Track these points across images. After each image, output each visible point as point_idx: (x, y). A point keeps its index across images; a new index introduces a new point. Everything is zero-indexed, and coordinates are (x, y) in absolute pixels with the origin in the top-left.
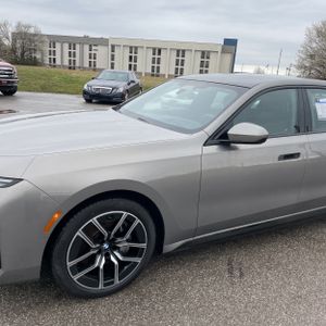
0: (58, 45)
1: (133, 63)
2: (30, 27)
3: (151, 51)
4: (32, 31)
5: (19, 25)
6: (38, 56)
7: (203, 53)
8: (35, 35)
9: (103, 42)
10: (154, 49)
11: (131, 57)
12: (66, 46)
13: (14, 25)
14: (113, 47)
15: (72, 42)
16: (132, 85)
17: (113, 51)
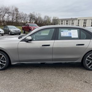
0: (63, 21)
2: (56, 17)
4: (57, 18)
9: (76, 19)
11: (84, 23)
12: (66, 21)
17: (79, 21)
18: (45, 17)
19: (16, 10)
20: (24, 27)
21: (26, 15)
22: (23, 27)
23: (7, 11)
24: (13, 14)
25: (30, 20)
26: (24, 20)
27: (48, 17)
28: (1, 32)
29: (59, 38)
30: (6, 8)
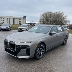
7: (19, 19)
16: (10, 27)
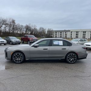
0: (57, 33)
1: (77, 36)
3: (82, 32)
4: (51, 30)
5: (48, 29)
6: (53, 36)
8: (52, 31)
9: (69, 31)
10: (83, 32)
11: (76, 34)
12: (59, 33)
13: (47, 29)
14: (71, 32)
15: (61, 32)
17: (71, 33)
18: (41, 28)
19: (13, 22)
20: (23, 38)
21: (22, 26)
22: (21, 38)
23: (4, 22)
24: (10, 26)
25: (26, 31)
26: (20, 31)
27: (43, 29)
28: (4, 42)
29: (53, 45)
30: (4, 20)
